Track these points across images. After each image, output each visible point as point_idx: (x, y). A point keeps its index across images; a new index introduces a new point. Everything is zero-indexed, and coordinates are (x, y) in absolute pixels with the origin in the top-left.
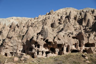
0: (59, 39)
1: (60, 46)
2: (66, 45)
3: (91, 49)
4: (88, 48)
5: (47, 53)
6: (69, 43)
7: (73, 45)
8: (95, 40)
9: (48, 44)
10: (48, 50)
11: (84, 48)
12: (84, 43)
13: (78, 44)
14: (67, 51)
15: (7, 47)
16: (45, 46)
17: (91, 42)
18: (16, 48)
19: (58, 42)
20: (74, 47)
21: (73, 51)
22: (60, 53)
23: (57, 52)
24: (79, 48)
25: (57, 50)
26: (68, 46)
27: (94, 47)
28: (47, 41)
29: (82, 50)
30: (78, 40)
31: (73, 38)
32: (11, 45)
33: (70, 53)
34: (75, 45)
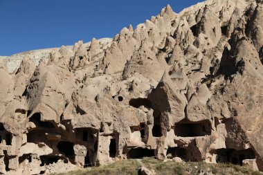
0: (80, 111)
1: (88, 136)
2: (108, 130)
3: (194, 142)
4: (187, 140)
5: (47, 160)
6: (117, 124)
7: (133, 129)
8: (209, 107)
9: (41, 130)
10: (48, 151)
11: (170, 138)
12: (171, 123)
13: (151, 127)
14: (113, 151)
16: (32, 136)
17: (194, 118)
19: (77, 121)
20: (135, 139)
21: (135, 153)
22: (90, 160)
23: (80, 159)
24: (152, 141)
25: (80, 150)
26: (115, 135)
27: (206, 137)
28: (36, 118)
29: (163, 150)
30: (151, 112)
31: (136, 103)
33: (121, 158)
34: (142, 128)
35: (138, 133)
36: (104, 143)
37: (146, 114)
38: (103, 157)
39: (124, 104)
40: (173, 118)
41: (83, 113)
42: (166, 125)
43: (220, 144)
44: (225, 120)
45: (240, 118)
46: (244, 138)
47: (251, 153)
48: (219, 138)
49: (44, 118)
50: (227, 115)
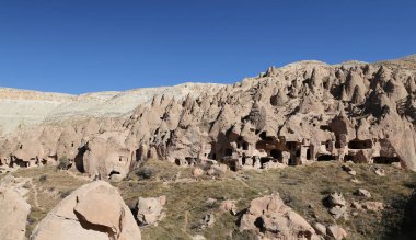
0: (290, 131)
1: (293, 147)
2: (307, 144)
3: (362, 152)
4: (355, 151)
5: (263, 161)
6: (313, 140)
7: (323, 143)
8: (371, 132)
10: (265, 155)
11: (346, 150)
12: (348, 141)
13: (334, 143)
14: (309, 157)
15: (179, 145)
17: (362, 138)
18: (197, 148)
19: (289, 138)
20: (323, 150)
21: (322, 158)
22: (292, 162)
23: (286, 160)
24: (335, 151)
25: (286, 155)
26: (311, 147)
27: (369, 149)
28: (263, 135)
29: (342, 156)
30: (333, 134)
31: (323, 128)
32: (188, 142)
33: (314, 161)
34: (327, 144)
36: (304, 152)
37: (329, 135)
39: (317, 128)
40: (349, 137)
41: (292, 132)
42: (344, 141)
43: (377, 154)
44: (380, 140)
45: (391, 139)
46: (394, 151)
47: (397, 159)
48: (376, 150)
49: (268, 134)
50: (382, 137)
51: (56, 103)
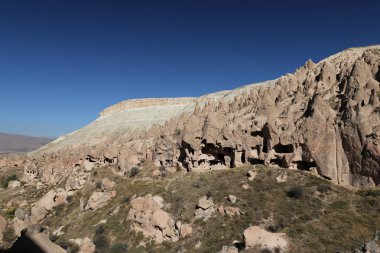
1: (230, 151)
2: (240, 149)
3: (284, 156)
4: (281, 155)
5: (212, 163)
6: (244, 145)
7: (253, 148)
8: (293, 137)
9: (208, 148)
10: (212, 158)
11: (272, 154)
12: (272, 146)
13: (262, 148)
14: (243, 160)
16: (204, 151)
17: (284, 143)
19: (224, 144)
20: (254, 154)
21: (254, 161)
23: (228, 163)
24: (262, 155)
25: (227, 158)
26: (244, 151)
27: (290, 154)
28: (204, 141)
29: (268, 161)
30: (262, 139)
31: (254, 134)
32: (165, 148)
33: (248, 163)
34: (257, 148)
35: (255, 151)
36: (238, 156)
37: (259, 140)
38: (238, 163)
39: (248, 135)
40: (273, 143)
41: (226, 139)
42: (270, 146)
43: (298, 158)
44: (301, 145)
45: (309, 143)
47: (314, 164)
48: (298, 155)
49: (208, 142)
50: (302, 142)
51: (182, 106)
